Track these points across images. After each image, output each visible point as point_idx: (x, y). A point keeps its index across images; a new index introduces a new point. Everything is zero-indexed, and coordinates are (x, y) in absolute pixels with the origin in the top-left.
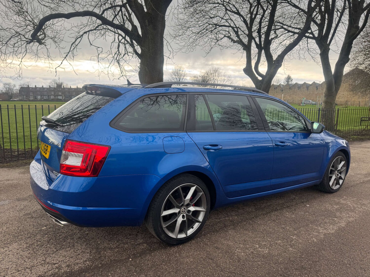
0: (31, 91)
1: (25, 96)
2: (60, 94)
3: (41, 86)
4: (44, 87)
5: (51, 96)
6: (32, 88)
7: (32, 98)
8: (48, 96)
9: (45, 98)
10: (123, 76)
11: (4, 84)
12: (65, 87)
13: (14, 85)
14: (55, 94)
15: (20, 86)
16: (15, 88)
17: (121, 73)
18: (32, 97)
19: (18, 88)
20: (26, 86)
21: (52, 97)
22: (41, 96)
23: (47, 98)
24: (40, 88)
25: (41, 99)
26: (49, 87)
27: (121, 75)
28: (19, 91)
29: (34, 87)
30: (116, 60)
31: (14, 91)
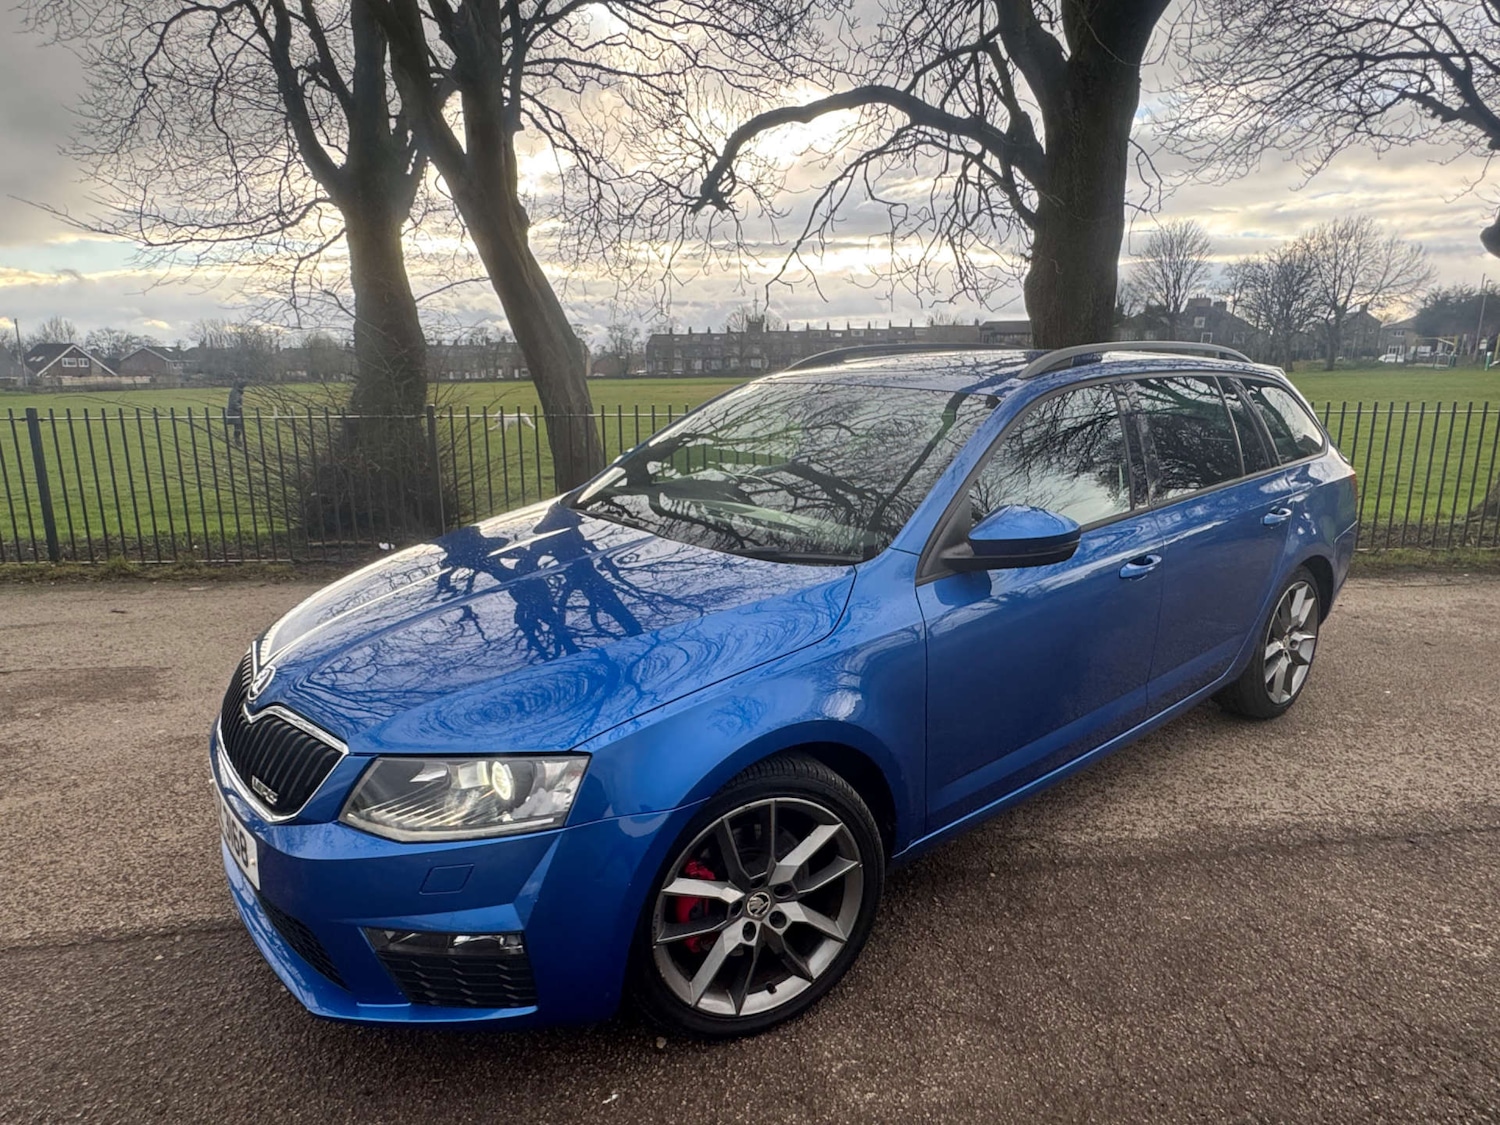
0: (678, 347)
1: (661, 363)
2: (757, 351)
3: (702, 330)
4: (713, 332)
5: (732, 361)
6: (681, 336)
7: (678, 370)
8: (724, 360)
9: (715, 365)
10: (965, 289)
11: (609, 328)
12: (771, 329)
13: (635, 329)
14: (741, 353)
15: (650, 331)
16: (637, 339)
17: (962, 280)
18: (680, 364)
19: (643, 337)
20: (663, 333)
21: (734, 363)
22: (704, 361)
23: (720, 367)
24: (702, 335)
25: (703, 370)
26: (725, 332)
27: (961, 286)
28: (648, 346)
29: (686, 332)
30: (947, 238)
31: (635, 348)
